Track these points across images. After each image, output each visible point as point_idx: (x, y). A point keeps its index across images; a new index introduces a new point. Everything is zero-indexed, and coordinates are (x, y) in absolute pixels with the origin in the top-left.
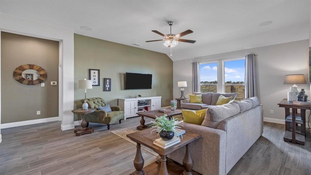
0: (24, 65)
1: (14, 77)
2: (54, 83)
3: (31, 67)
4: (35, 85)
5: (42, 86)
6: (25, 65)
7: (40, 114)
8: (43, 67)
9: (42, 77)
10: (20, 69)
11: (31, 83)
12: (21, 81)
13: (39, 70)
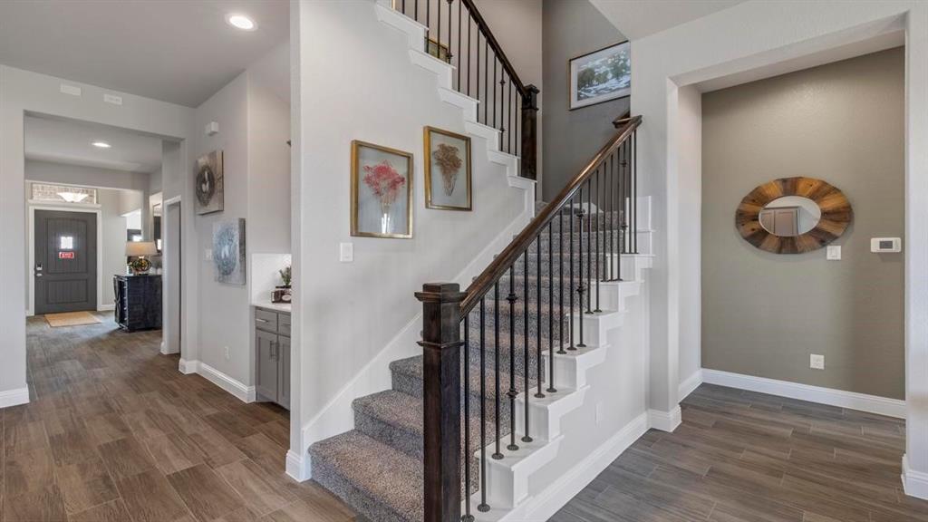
0: (766, 185)
1: (737, 227)
2: (884, 245)
3: (789, 187)
4: (802, 252)
5: (829, 257)
6: (768, 185)
7: (821, 366)
8: (834, 181)
9: (831, 220)
10: (754, 201)
11: (788, 245)
12: (758, 238)
13: (820, 192)
